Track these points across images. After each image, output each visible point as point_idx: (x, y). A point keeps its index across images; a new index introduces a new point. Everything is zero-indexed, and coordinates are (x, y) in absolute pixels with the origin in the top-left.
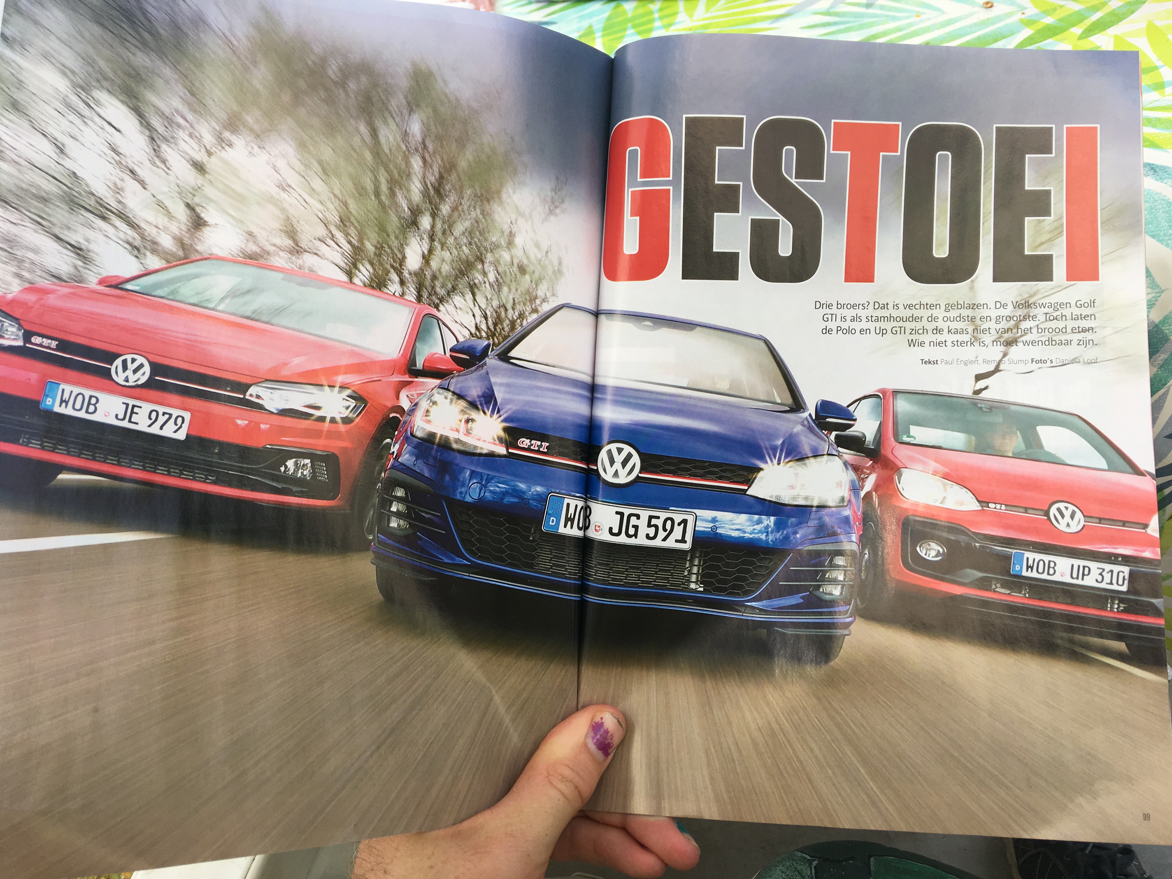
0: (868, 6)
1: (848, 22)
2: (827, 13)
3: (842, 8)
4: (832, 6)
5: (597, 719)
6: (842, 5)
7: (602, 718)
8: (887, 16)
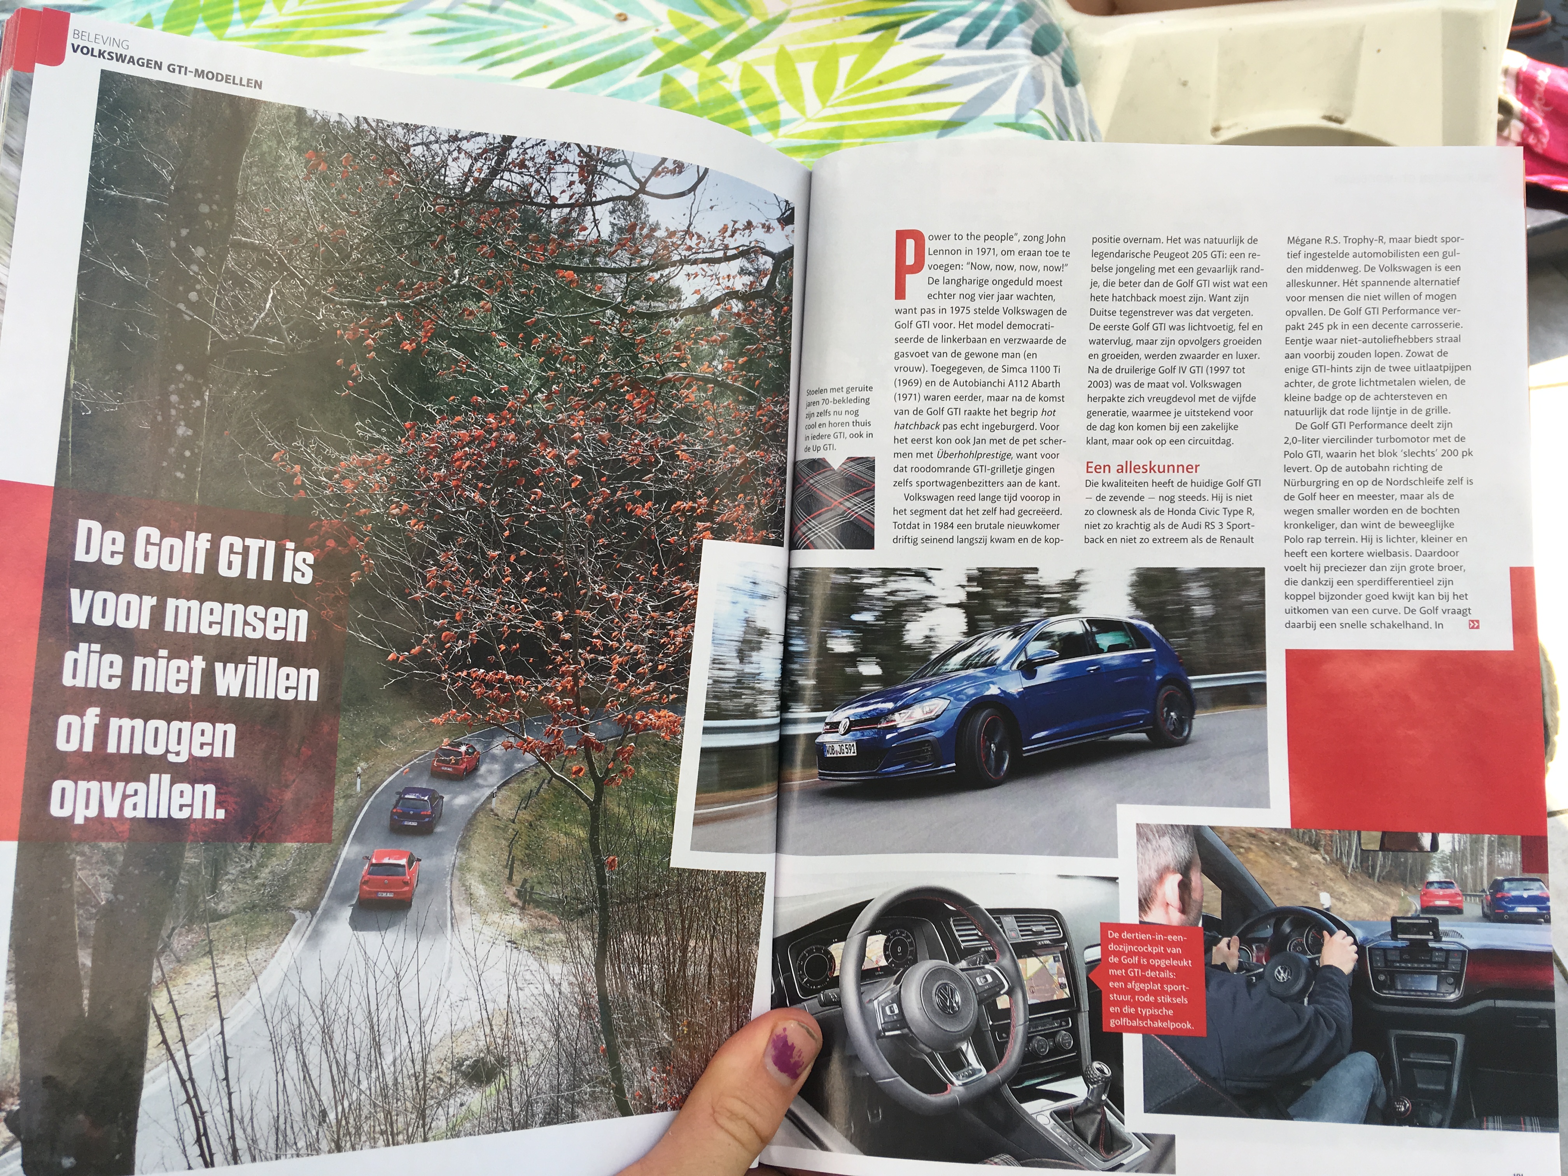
0: (492, 9)
1: (466, 30)
2: (443, 16)
3: (463, 11)
4: (452, 7)
6: (463, 6)
8: (511, 24)
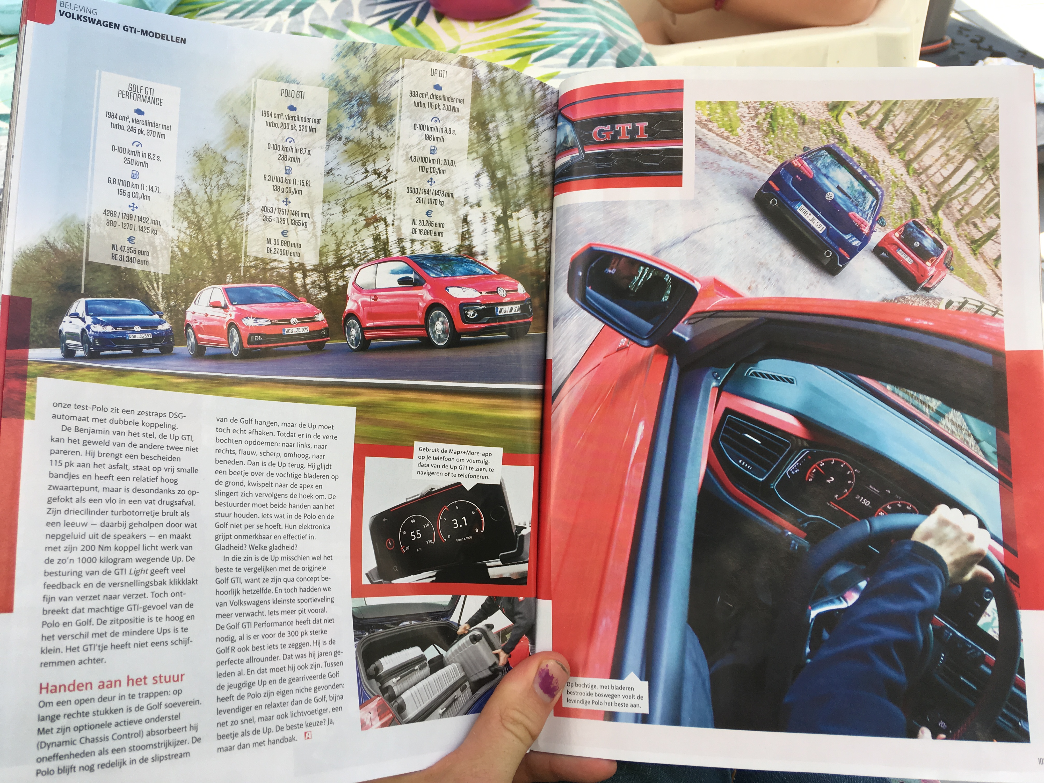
5: (543, 666)
7: (547, 666)
